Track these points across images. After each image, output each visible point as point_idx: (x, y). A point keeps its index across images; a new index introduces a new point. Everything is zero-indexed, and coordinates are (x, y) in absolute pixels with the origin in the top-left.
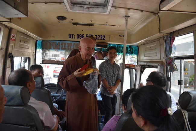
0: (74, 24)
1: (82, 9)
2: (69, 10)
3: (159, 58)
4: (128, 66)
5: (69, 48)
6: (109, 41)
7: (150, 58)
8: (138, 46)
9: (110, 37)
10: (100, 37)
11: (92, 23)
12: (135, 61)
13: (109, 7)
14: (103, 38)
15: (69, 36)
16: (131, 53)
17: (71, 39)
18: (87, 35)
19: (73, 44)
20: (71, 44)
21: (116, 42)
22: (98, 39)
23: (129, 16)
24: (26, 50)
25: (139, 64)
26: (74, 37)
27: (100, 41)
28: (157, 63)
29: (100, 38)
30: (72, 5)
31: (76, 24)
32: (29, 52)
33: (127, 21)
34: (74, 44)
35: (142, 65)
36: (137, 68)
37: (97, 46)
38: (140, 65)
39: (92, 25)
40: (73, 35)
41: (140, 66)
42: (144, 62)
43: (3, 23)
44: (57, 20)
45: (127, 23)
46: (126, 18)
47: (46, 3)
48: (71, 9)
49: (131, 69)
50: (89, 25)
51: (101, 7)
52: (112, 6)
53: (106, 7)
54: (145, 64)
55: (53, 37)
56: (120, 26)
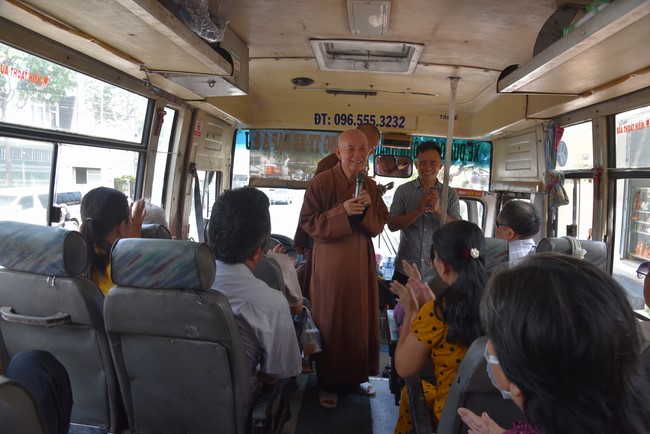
0: (329, 92)
1: (352, 66)
2: (323, 67)
3: (535, 175)
4: (464, 193)
5: (315, 146)
6: (416, 130)
7: (516, 174)
8: (490, 142)
9: (417, 121)
10: (393, 120)
11: (374, 88)
12: (483, 182)
13: (413, 64)
14: (399, 122)
15: (316, 119)
16: (475, 158)
17: (321, 126)
18: (359, 116)
19: (323, 138)
20: (319, 136)
21: (432, 132)
22: (388, 126)
23: (459, 78)
24: (215, 155)
25: (495, 188)
26: (327, 121)
27: (392, 130)
28: (530, 187)
29: (392, 123)
30: (331, 56)
31: (336, 92)
32: (220, 160)
33: (453, 88)
34: (327, 137)
35: (500, 193)
36: (487, 198)
37: (386, 142)
38: (496, 191)
39: (374, 93)
40: (327, 117)
41: (495, 195)
42: (505, 183)
43: (191, 103)
44: (292, 85)
45: (454, 94)
46: (453, 81)
47: (277, 58)
48: (327, 65)
49: (472, 202)
50: (366, 93)
51: (394, 59)
52: (418, 63)
53: (405, 59)
54: (506, 188)
55: (277, 121)
56: (441, 95)
